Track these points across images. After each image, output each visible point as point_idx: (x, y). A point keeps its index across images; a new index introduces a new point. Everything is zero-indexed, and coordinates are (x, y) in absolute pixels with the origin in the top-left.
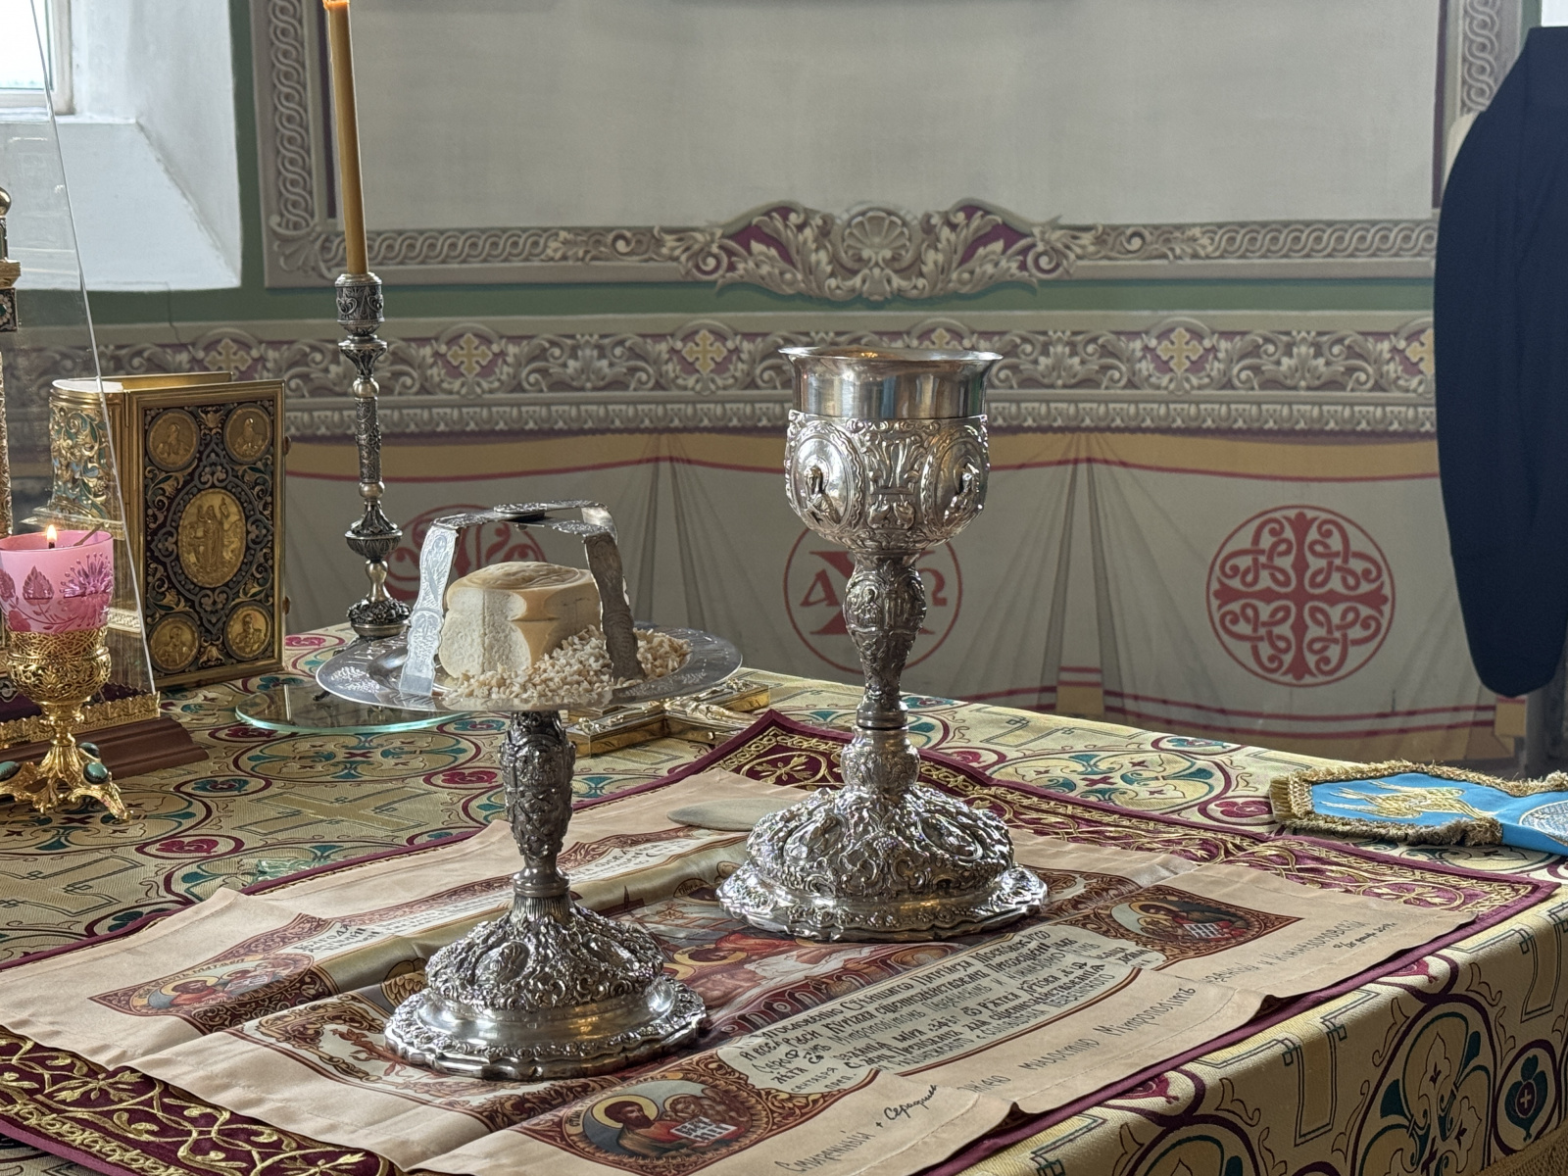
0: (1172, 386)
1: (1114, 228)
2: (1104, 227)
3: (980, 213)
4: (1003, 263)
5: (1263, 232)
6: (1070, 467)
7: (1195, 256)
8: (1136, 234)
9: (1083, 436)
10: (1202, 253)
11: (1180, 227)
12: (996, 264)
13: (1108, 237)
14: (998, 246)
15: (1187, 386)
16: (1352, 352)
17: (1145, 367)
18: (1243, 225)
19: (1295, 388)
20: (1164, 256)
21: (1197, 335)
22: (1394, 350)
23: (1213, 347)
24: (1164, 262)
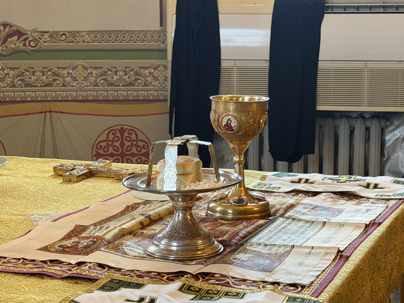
0: (78, 86)
1: (56, 32)
2: (53, 32)
3: (9, 26)
4: (18, 44)
5: (106, 34)
6: (44, 114)
7: (84, 42)
8: (63, 34)
9: (48, 103)
10: (86, 41)
11: (78, 32)
12: (15, 44)
13: (54, 35)
14: (15, 38)
15: (83, 86)
16: (136, 74)
17: (68, 79)
18: (99, 32)
19: (119, 86)
20: (73, 42)
21: (86, 69)
22: (150, 73)
23: (91, 72)
24: (74, 44)
